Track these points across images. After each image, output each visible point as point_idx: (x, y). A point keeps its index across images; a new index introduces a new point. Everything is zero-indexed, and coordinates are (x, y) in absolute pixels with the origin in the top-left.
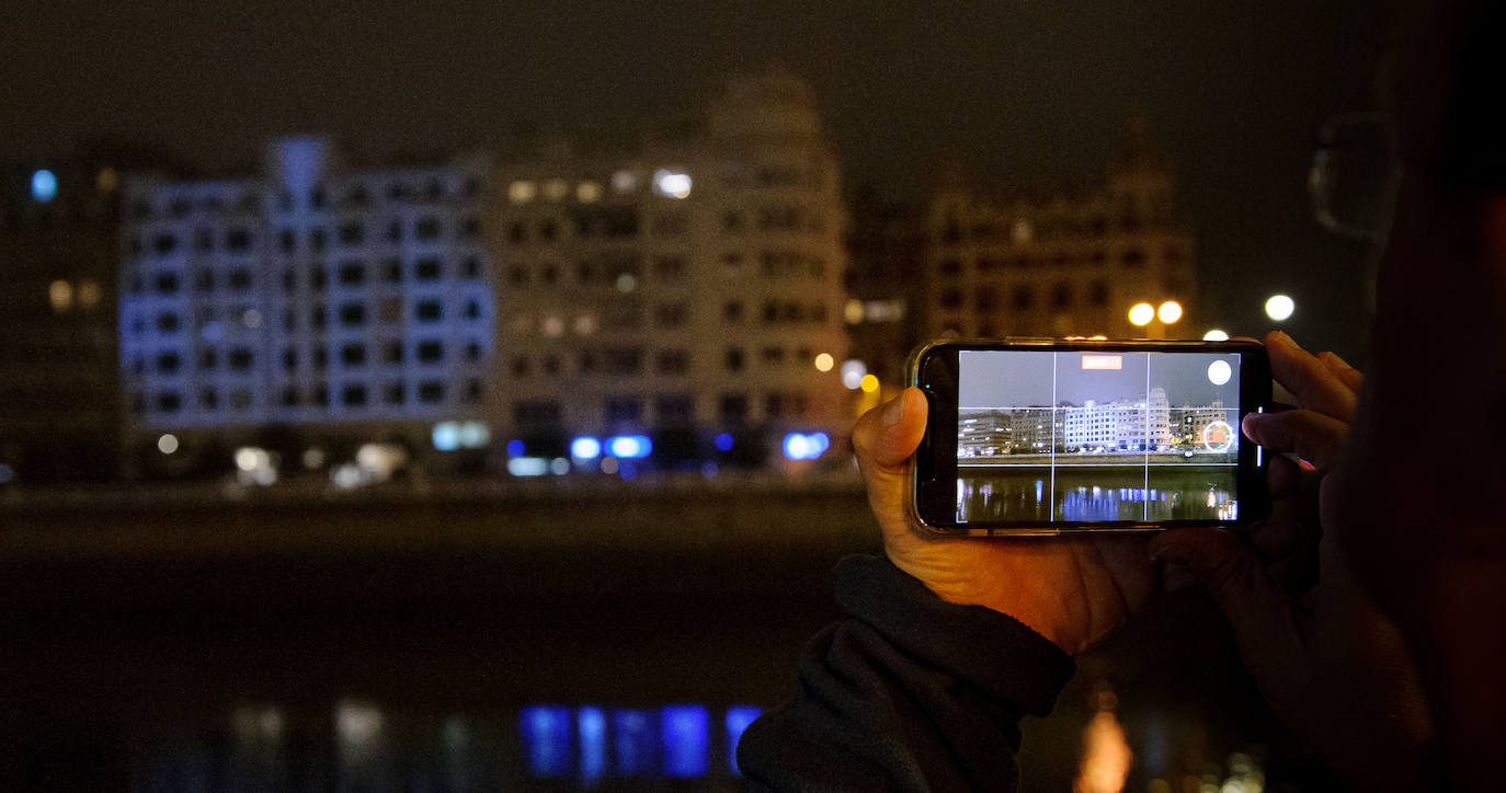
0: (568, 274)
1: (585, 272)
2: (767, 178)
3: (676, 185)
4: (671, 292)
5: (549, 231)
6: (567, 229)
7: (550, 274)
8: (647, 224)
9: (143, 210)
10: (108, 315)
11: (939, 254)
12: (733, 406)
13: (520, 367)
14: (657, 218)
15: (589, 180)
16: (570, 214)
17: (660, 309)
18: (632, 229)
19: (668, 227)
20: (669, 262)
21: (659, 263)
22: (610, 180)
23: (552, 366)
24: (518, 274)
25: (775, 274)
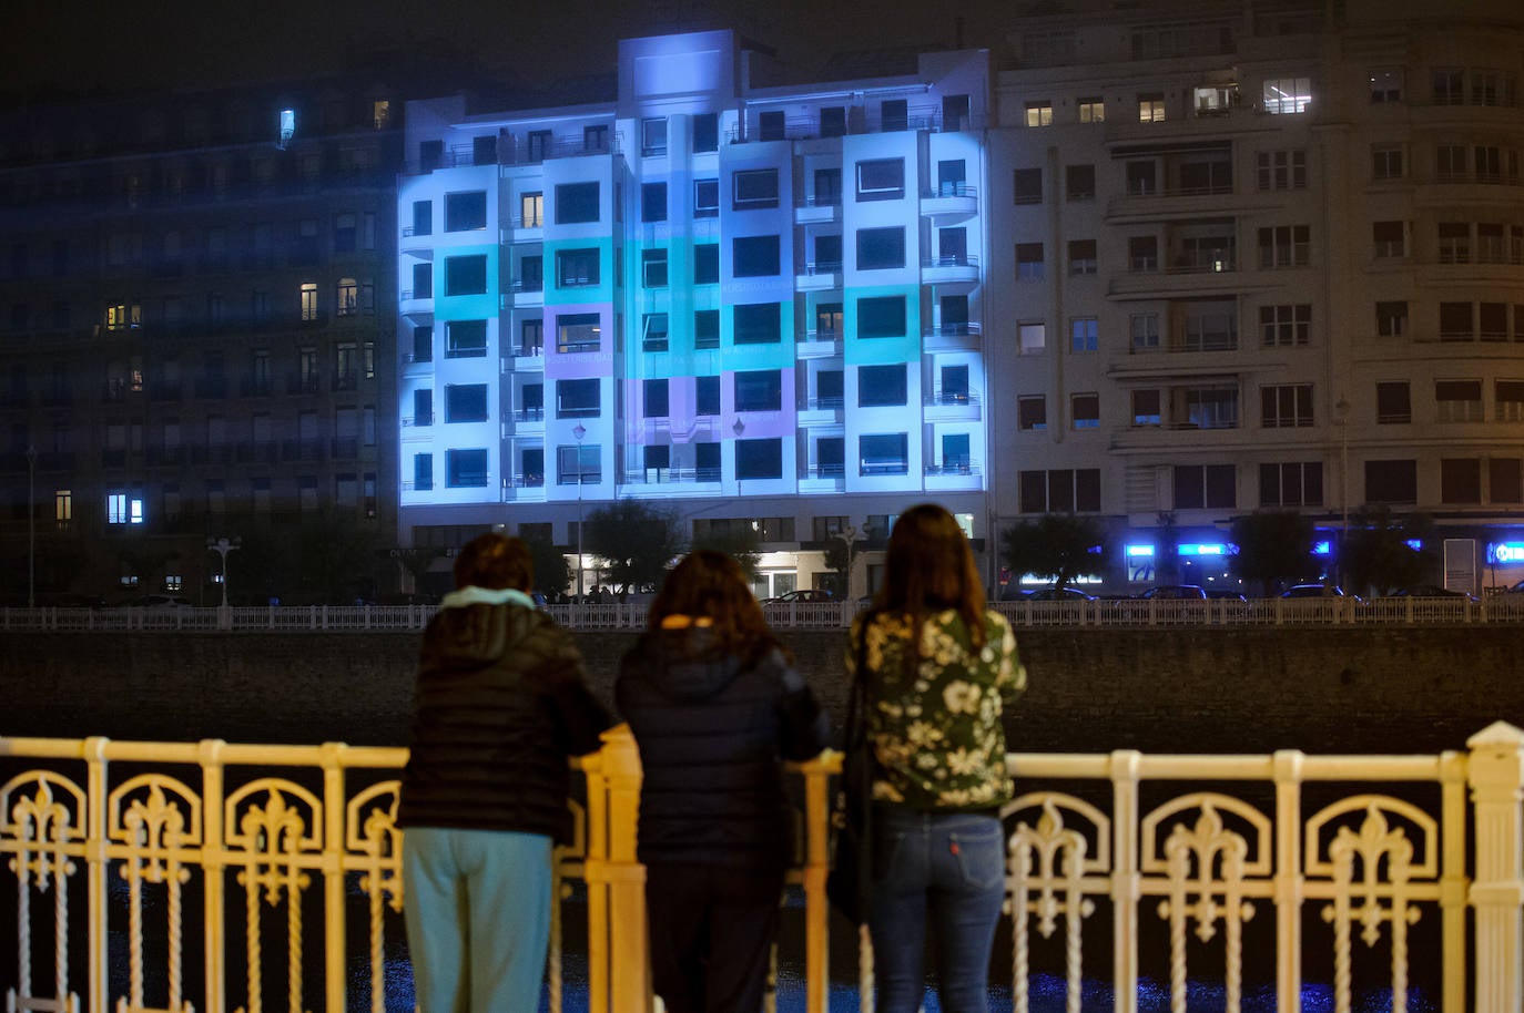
0: (1113, 256)
1: (1141, 250)
2: (1448, 90)
3: (1292, 102)
4: (1289, 287)
6: (1111, 178)
8: (1244, 172)
9: (433, 157)
12: (1391, 479)
13: (1031, 412)
14: (1263, 158)
15: (1153, 98)
16: (1118, 152)
17: (1266, 314)
18: (1222, 178)
19: (1281, 175)
20: (1283, 233)
21: (1264, 236)
22: (1188, 95)
23: (1086, 407)
24: (1028, 253)
25: (1464, 256)
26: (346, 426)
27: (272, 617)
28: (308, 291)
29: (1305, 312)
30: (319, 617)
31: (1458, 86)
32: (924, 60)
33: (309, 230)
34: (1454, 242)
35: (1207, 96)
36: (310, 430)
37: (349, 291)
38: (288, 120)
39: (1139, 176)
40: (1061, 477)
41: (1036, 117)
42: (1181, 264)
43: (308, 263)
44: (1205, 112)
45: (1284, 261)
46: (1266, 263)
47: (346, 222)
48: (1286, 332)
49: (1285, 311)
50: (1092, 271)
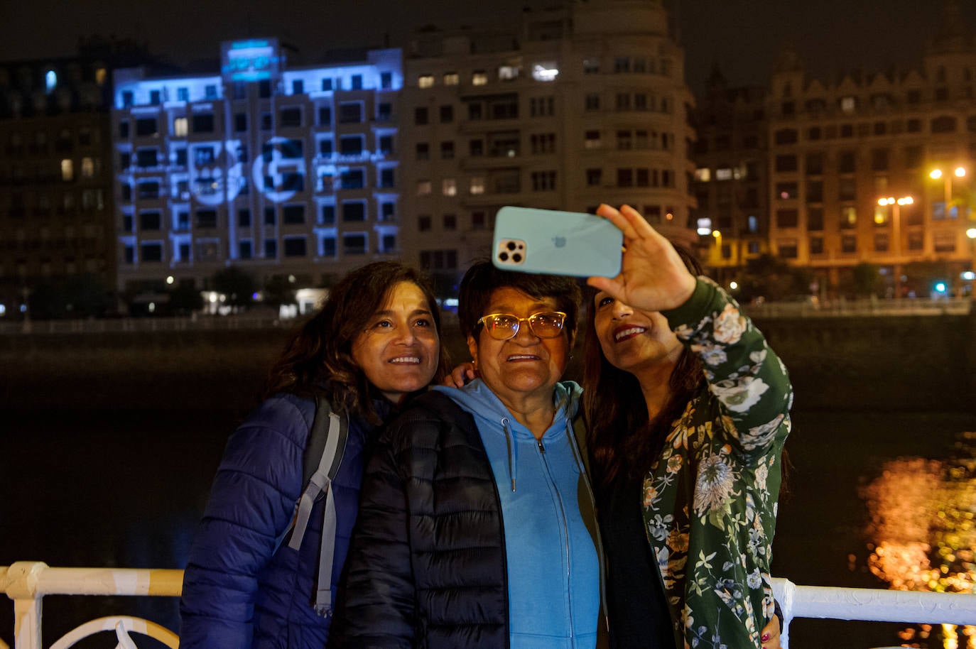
0: (462, 149)
1: (476, 146)
2: (622, 66)
3: (547, 73)
4: (546, 163)
5: (447, 113)
6: (461, 111)
7: (448, 147)
8: (524, 108)
10: (104, 181)
11: (775, 127)
13: (425, 224)
14: (533, 101)
15: (480, 72)
16: (464, 99)
17: (535, 176)
18: (514, 111)
19: (542, 110)
20: (543, 138)
21: (534, 139)
22: (497, 71)
23: (450, 222)
24: (423, 149)
25: (628, 146)
26: (90, 231)
27: (52, 327)
28: (66, 165)
29: (553, 175)
30: (77, 326)
31: (627, 66)
32: (371, 54)
33: (65, 134)
34: (625, 140)
35: (506, 72)
36: (70, 233)
37: (88, 166)
38: (51, 78)
39: (475, 111)
40: (439, 254)
41: (425, 82)
42: (494, 153)
43: (66, 150)
44: (506, 80)
45: (543, 150)
46: (534, 152)
47: (85, 131)
48: (544, 185)
49: (544, 175)
50: (452, 156)
